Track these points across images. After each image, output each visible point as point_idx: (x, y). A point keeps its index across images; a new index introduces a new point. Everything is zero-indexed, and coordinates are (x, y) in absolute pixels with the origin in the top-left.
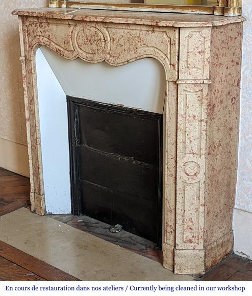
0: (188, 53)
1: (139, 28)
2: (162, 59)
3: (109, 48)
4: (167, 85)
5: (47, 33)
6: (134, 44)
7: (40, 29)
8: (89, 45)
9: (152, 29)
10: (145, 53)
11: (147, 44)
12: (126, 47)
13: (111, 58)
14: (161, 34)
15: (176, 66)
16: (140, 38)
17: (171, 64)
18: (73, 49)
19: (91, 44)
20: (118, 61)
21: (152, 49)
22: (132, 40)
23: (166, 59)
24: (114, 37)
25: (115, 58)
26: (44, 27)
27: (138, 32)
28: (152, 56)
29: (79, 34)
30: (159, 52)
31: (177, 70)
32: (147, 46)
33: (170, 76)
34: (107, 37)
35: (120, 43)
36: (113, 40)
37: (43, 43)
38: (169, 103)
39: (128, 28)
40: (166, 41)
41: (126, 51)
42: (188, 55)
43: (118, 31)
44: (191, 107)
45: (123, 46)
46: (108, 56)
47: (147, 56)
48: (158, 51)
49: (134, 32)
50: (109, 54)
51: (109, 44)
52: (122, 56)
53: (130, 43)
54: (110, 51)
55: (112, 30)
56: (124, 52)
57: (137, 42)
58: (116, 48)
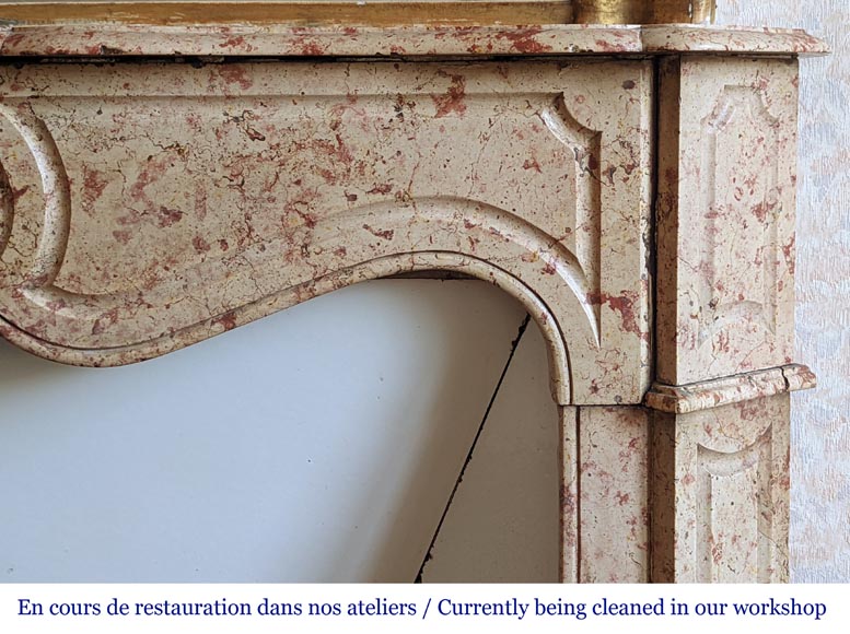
0: (712, 215)
1: (334, 83)
2: (528, 272)
3: (47, 243)
4: (570, 432)
6: (284, 193)
9: (442, 86)
10: (389, 246)
11: (399, 186)
12: (211, 227)
13: (64, 312)
14: (518, 117)
15: (642, 307)
16: (341, 151)
17: (596, 299)
20: (139, 322)
21: (445, 214)
22: (271, 168)
23: (562, 270)
24: (102, 161)
25: (105, 307)
27: (320, 114)
28: (447, 261)
30: (505, 229)
31: (644, 326)
32: (404, 199)
33: (596, 373)
34: (27, 166)
35: (159, 202)
36: (94, 184)
38: (589, 551)
39: (235, 88)
40: (558, 156)
41: (217, 251)
42: (712, 230)
43: (140, 117)
44: (728, 549)
45: (189, 219)
46: (39, 300)
47: (404, 263)
48: (490, 222)
49: (287, 115)
50: (46, 283)
51: (51, 214)
52: (174, 285)
53: (254, 190)
54: (59, 264)
55: (88, 116)
56: (191, 259)
57: (314, 181)
58: (121, 237)
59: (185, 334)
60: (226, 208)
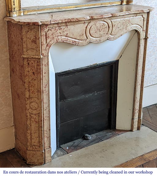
5: (65, 33)
6: (126, 25)
7: (59, 31)
8: (98, 32)
10: (132, 28)
11: (132, 23)
12: (121, 28)
13: (112, 36)
15: (145, 31)
16: (129, 21)
17: (143, 30)
18: (86, 38)
19: (100, 31)
20: (116, 36)
21: (135, 25)
22: (125, 23)
24: (115, 24)
25: (114, 35)
26: (63, 29)
28: (135, 29)
29: (92, 27)
30: (139, 26)
34: (110, 25)
36: (114, 26)
37: (62, 40)
38: (141, 50)
46: (110, 35)
51: (111, 29)
52: (118, 33)
53: (124, 25)
54: (111, 32)
55: (114, 20)
56: (120, 31)
57: (128, 24)
58: (116, 30)
59: (119, 37)
60: (122, 26)
